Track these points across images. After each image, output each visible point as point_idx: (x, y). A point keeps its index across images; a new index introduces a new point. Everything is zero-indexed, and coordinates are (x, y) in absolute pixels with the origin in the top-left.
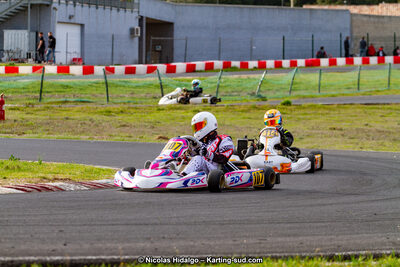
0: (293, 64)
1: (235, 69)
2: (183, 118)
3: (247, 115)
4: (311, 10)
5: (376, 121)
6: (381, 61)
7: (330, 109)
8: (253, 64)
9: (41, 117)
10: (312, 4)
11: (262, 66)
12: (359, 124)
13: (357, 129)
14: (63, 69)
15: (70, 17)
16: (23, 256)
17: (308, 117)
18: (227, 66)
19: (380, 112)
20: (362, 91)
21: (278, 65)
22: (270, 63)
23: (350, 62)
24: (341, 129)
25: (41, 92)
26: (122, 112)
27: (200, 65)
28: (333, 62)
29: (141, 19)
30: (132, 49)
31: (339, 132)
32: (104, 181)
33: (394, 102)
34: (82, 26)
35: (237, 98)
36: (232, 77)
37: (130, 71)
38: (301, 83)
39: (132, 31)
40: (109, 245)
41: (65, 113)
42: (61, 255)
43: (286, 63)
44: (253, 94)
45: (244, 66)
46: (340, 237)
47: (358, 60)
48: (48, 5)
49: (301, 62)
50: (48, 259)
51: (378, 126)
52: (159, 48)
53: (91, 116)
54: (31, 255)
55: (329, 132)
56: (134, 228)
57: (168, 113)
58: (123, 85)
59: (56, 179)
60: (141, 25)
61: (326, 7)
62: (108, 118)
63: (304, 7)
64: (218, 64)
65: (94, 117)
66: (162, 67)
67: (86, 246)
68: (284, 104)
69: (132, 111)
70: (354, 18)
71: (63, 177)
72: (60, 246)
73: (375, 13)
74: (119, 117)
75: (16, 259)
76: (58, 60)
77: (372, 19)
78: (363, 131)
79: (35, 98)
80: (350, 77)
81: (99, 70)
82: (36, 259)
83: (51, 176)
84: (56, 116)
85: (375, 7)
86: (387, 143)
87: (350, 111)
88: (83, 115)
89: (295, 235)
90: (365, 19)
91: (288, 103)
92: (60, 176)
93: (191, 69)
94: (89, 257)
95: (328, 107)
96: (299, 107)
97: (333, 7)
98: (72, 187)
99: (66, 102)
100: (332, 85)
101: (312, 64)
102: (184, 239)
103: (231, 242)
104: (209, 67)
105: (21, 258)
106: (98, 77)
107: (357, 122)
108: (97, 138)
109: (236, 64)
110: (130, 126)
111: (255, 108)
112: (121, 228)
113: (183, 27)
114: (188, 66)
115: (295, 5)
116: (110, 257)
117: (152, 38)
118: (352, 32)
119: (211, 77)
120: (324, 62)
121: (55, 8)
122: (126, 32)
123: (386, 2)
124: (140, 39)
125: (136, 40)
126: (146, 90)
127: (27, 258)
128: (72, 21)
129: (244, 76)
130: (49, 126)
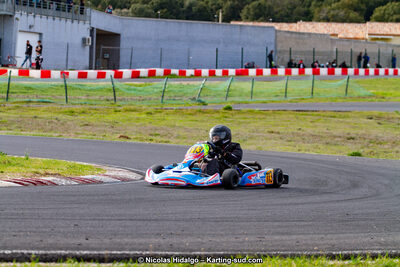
0: (225, 73)
1: (174, 76)
2: (138, 119)
3: (194, 118)
4: (241, 26)
5: (307, 126)
6: (302, 72)
7: (266, 114)
8: (190, 72)
9: (12, 115)
10: (237, 20)
11: (198, 74)
12: (293, 128)
13: (293, 133)
14: (24, 73)
15: (30, 27)
16: (54, 249)
17: (248, 120)
18: (167, 73)
19: (309, 118)
20: (289, 99)
21: (212, 73)
22: (205, 72)
23: (274, 72)
24: (278, 133)
25: (8, 92)
26: (83, 112)
27: (144, 72)
28: (259, 73)
29: (92, 30)
30: (84, 57)
31: (277, 135)
32: (90, 177)
33: (322, 109)
34: (40, 34)
35: (180, 102)
36: (174, 84)
37: (82, 76)
38: (235, 90)
39: (84, 40)
40: (126, 240)
41: (33, 112)
42: (88, 249)
43: (219, 72)
44: (194, 99)
45: (182, 73)
46: (329, 236)
47: (281, 71)
48: (11, 16)
49: (232, 72)
50: (78, 253)
51: (310, 130)
52: (107, 56)
53: (56, 116)
54: (61, 249)
55: (269, 135)
56: (139, 223)
57: (124, 114)
58: (80, 88)
59: (47, 174)
60: (91, 35)
61: (251, 24)
62: (72, 118)
63: (232, 23)
64: (160, 71)
65: (60, 116)
66: (110, 73)
67: (107, 241)
68: (226, 109)
69: (93, 112)
70: (278, 34)
71: (53, 172)
72: (82, 241)
73: (293, 30)
74: (82, 117)
75: (49, 252)
76: (19, 65)
77: (294, 35)
78: (298, 135)
79: (3, 98)
80: (279, 86)
81: (55, 74)
82: (67, 252)
83: (42, 171)
84: (26, 114)
85: (294, 25)
86: (321, 146)
87: (284, 116)
88: (50, 115)
89: (287, 234)
90: (288, 35)
91: (229, 108)
92: (49, 171)
93: (136, 75)
94: (115, 252)
95: (264, 112)
96: (239, 111)
97: (256, 24)
98: (64, 182)
99: (30, 102)
100: (261, 93)
101: (242, 73)
102: (190, 235)
103: (234, 240)
104: (152, 74)
105: (53, 252)
106: (56, 80)
107: (291, 126)
108: (65, 136)
109: (175, 71)
110: (92, 125)
111: (200, 111)
112: (128, 223)
113: (128, 38)
114: (133, 73)
115: (223, 21)
116: (132, 253)
117: (103, 47)
118: (276, 47)
119: (155, 83)
120: (252, 72)
121: (17, 19)
122: (79, 41)
123: (304, 20)
124: (91, 48)
125: (88, 48)
126: (100, 93)
127: (59, 252)
128: (32, 30)
129: (185, 83)
130: (21, 124)
